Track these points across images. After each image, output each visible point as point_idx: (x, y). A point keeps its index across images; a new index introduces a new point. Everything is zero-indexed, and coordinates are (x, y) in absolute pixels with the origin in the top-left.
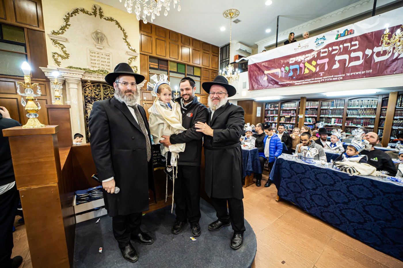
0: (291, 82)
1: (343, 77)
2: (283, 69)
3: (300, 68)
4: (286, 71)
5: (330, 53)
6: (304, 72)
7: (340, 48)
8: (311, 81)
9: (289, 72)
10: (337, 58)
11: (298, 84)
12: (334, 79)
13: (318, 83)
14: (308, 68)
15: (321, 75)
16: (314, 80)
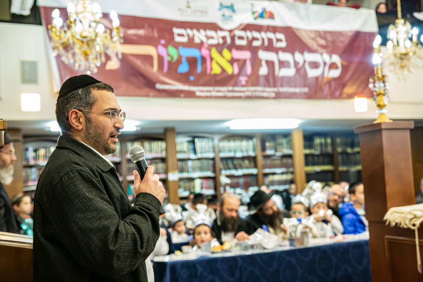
0: (186, 88)
1: (276, 93)
2: (162, 50)
3: (203, 59)
4: (172, 58)
5: (250, 42)
6: (212, 69)
7: (263, 40)
8: (229, 91)
9: (179, 61)
10: (263, 55)
11: (203, 94)
12: (265, 95)
13: (240, 98)
14: (217, 63)
15: (244, 83)
16: (233, 91)
